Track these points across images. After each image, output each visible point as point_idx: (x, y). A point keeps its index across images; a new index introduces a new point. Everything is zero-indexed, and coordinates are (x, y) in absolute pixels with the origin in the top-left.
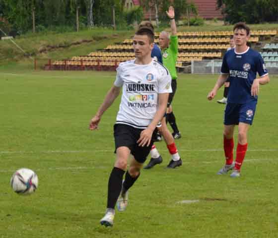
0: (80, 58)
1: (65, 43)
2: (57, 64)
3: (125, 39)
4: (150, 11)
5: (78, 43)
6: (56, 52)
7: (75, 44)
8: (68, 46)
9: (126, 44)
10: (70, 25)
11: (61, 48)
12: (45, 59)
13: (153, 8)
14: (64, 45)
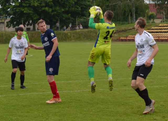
0: (132, 36)
1: (125, 29)
2: (122, 39)
3: (152, 27)
4: (162, 14)
5: (131, 29)
6: (121, 33)
7: (129, 30)
8: (126, 31)
9: (153, 29)
10: (126, 21)
11: (123, 32)
12: (116, 37)
13: (163, 13)
14: (124, 30)
